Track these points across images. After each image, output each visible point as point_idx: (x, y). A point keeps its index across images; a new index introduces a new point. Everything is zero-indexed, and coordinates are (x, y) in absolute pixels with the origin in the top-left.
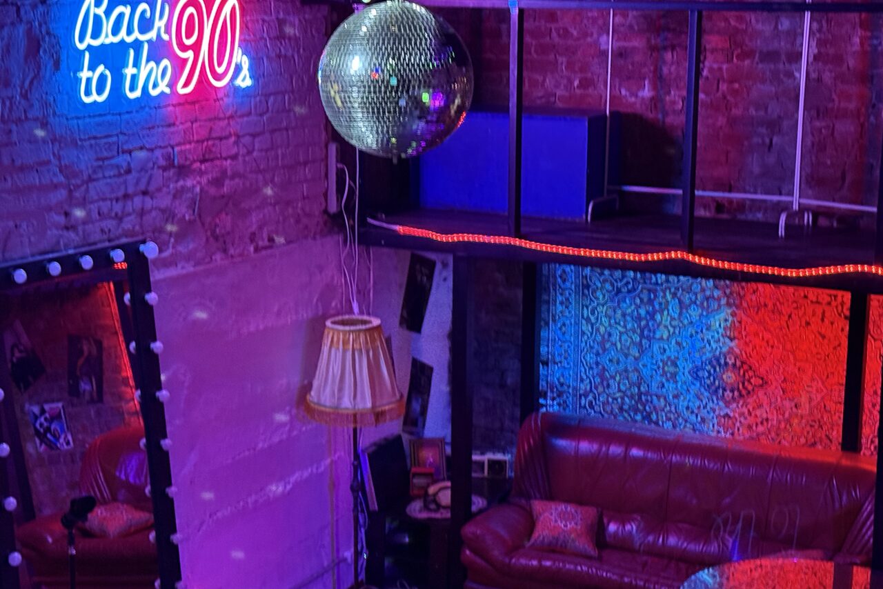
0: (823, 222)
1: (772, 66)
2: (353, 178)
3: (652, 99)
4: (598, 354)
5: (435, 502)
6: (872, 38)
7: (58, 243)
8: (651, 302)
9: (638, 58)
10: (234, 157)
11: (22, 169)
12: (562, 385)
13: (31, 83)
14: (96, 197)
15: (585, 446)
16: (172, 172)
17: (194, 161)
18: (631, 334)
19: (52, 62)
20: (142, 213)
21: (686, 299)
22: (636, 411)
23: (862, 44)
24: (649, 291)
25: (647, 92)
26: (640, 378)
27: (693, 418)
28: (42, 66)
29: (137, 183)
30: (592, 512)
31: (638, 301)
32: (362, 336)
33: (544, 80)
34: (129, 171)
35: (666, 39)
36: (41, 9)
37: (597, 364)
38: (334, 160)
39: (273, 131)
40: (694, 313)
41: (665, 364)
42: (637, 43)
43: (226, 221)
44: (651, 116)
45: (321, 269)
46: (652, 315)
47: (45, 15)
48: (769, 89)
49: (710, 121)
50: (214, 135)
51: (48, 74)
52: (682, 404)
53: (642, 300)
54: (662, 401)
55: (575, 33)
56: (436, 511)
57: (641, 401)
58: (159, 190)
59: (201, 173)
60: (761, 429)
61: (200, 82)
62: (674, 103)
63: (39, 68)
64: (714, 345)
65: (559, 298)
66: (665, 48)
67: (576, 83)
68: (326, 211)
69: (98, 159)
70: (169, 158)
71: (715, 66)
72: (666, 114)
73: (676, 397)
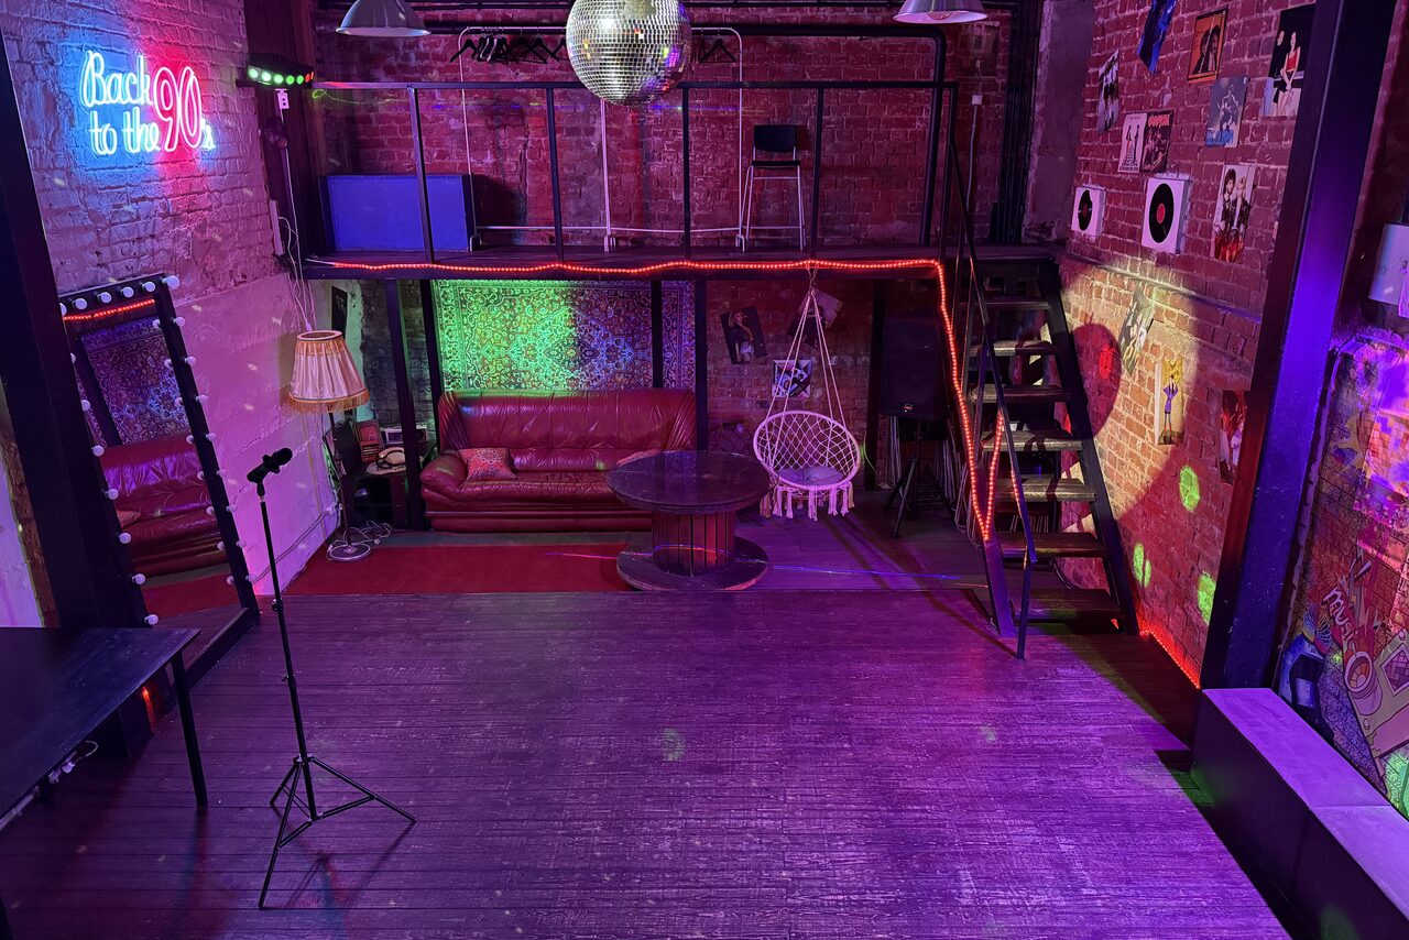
0: (622, 243)
1: (576, 138)
2: (293, 228)
3: (494, 164)
4: (478, 348)
5: (385, 462)
6: (638, 117)
7: (96, 277)
8: (512, 308)
9: (480, 135)
10: (209, 209)
11: (58, 212)
12: (454, 372)
13: (53, 135)
14: (118, 240)
15: (489, 410)
16: (168, 220)
17: (183, 211)
18: (500, 331)
19: (67, 118)
20: (153, 253)
21: (536, 303)
22: (510, 384)
23: (633, 121)
24: (510, 301)
25: (489, 160)
26: (511, 361)
27: (550, 383)
28: (61, 122)
29: (146, 229)
30: (503, 451)
31: (503, 308)
32: (331, 343)
33: (410, 154)
34: (138, 218)
35: (499, 120)
36: (51, 69)
37: (479, 355)
38: (276, 213)
39: (232, 189)
40: (544, 311)
41: (527, 350)
42: (479, 124)
43: (212, 260)
44: (494, 176)
45: (280, 298)
46: (514, 318)
47: (55, 74)
48: (576, 154)
49: (537, 179)
50: (193, 190)
51: (66, 130)
52: (541, 375)
53: (505, 307)
54: (528, 376)
55: (430, 117)
56: (390, 468)
57: (513, 377)
58: (162, 234)
59: (190, 221)
60: (595, 383)
61: (179, 144)
62: (510, 166)
63: (59, 124)
64: (559, 333)
65: (444, 312)
66: (498, 127)
67: (435, 155)
68: (274, 255)
69: (114, 206)
70: (165, 207)
71: (536, 139)
72: (505, 176)
73: (537, 370)
